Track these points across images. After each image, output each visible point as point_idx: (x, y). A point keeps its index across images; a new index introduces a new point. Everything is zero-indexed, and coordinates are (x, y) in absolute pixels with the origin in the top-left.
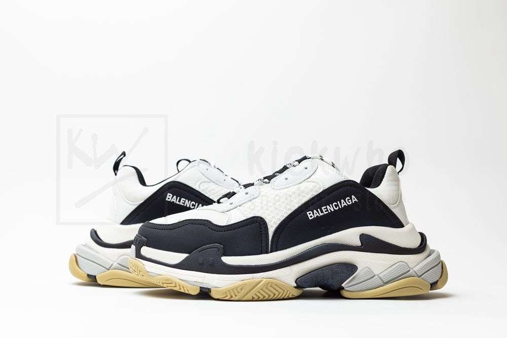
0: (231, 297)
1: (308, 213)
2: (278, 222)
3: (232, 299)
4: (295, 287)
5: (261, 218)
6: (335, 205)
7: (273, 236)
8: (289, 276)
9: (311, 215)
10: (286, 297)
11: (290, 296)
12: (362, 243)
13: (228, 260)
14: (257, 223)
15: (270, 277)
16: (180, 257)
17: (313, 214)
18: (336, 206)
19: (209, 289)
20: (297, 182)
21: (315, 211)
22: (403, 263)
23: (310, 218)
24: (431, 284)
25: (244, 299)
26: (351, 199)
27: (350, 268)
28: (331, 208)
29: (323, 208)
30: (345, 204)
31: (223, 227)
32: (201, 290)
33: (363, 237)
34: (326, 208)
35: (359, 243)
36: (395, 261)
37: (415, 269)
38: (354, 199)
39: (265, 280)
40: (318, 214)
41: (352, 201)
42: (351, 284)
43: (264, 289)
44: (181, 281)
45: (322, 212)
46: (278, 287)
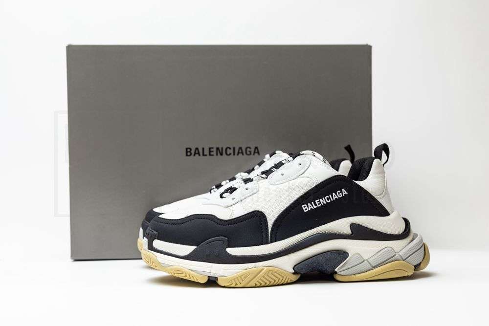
0: (236, 284)
1: (303, 206)
2: (277, 216)
3: (237, 286)
4: (293, 273)
5: (261, 212)
6: (327, 198)
7: (272, 228)
8: (287, 263)
9: (306, 208)
10: (285, 282)
11: (289, 282)
12: (352, 231)
13: (233, 251)
14: (257, 217)
15: (271, 265)
16: (189, 249)
17: (308, 207)
18: (328, 199)
19: (216, 278)
20: (293, 178)
21: (309, 204)
22: (389, 249)
23: (305, 211)
24: (415, 266)
25: (248, 286)
26: (341, 192)
27: (342, 255)
28: (323, 201)
29: (316, 201)
30: (336, 197)
31: (227, 221)
32: (208, 279)
33: (353, 226)
34: (320, 201)
35: (348, 231)
36: (382, 247)
37: (401, 253)
38: (345, 192)
39: (266, 268)
40: (312, 207)
41: (342, 194)
42: (343, 269)
43: (266, 276)
44: (191, 271)
46: (278, 274)
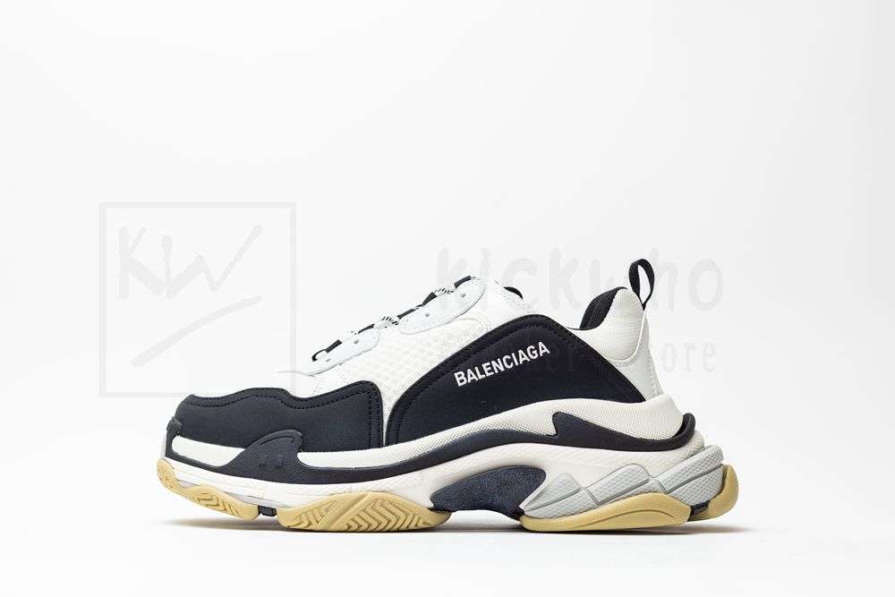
0: (310, 524)
1: (456, 375)
2: (402, 392)
3: (311, 528)
4: (431, 509)
5: (372, 384)
6: (507, 360)
7: (392, 416)
8: (419, 488)
9: (462, 378)
10: (403, 528)
11: (421, 525)
12: (557, 430)
13: (310, 459)
14: (366, 393)
15: (383, 488)
16: (228, 454)
17: (466, 376)
18: (509, 362)
19: (273, 509)
20: (445, 320)
21: (469, 371)
22: (633, 467)
23: (460, 384)
24: (692, 507)
25: (332, 528)
26: (537, 349)
27: (532, 476)
28: (499, 366)
29: (484, 366)
30: (526, 358)
31: (306, 400)
32: (259, 512)
33: (559, 418)
34: (491, 366)
35: (551, 430)
36: (620, 463)
37: (661, 479)
38: (544, 349)
39: (370, 493)
40: (474, 377)
41: (538, 352)
42: (534, 504)
43: (369, 510)
44: (226, 495)
45: (482, 372)
46: (396, 507)
